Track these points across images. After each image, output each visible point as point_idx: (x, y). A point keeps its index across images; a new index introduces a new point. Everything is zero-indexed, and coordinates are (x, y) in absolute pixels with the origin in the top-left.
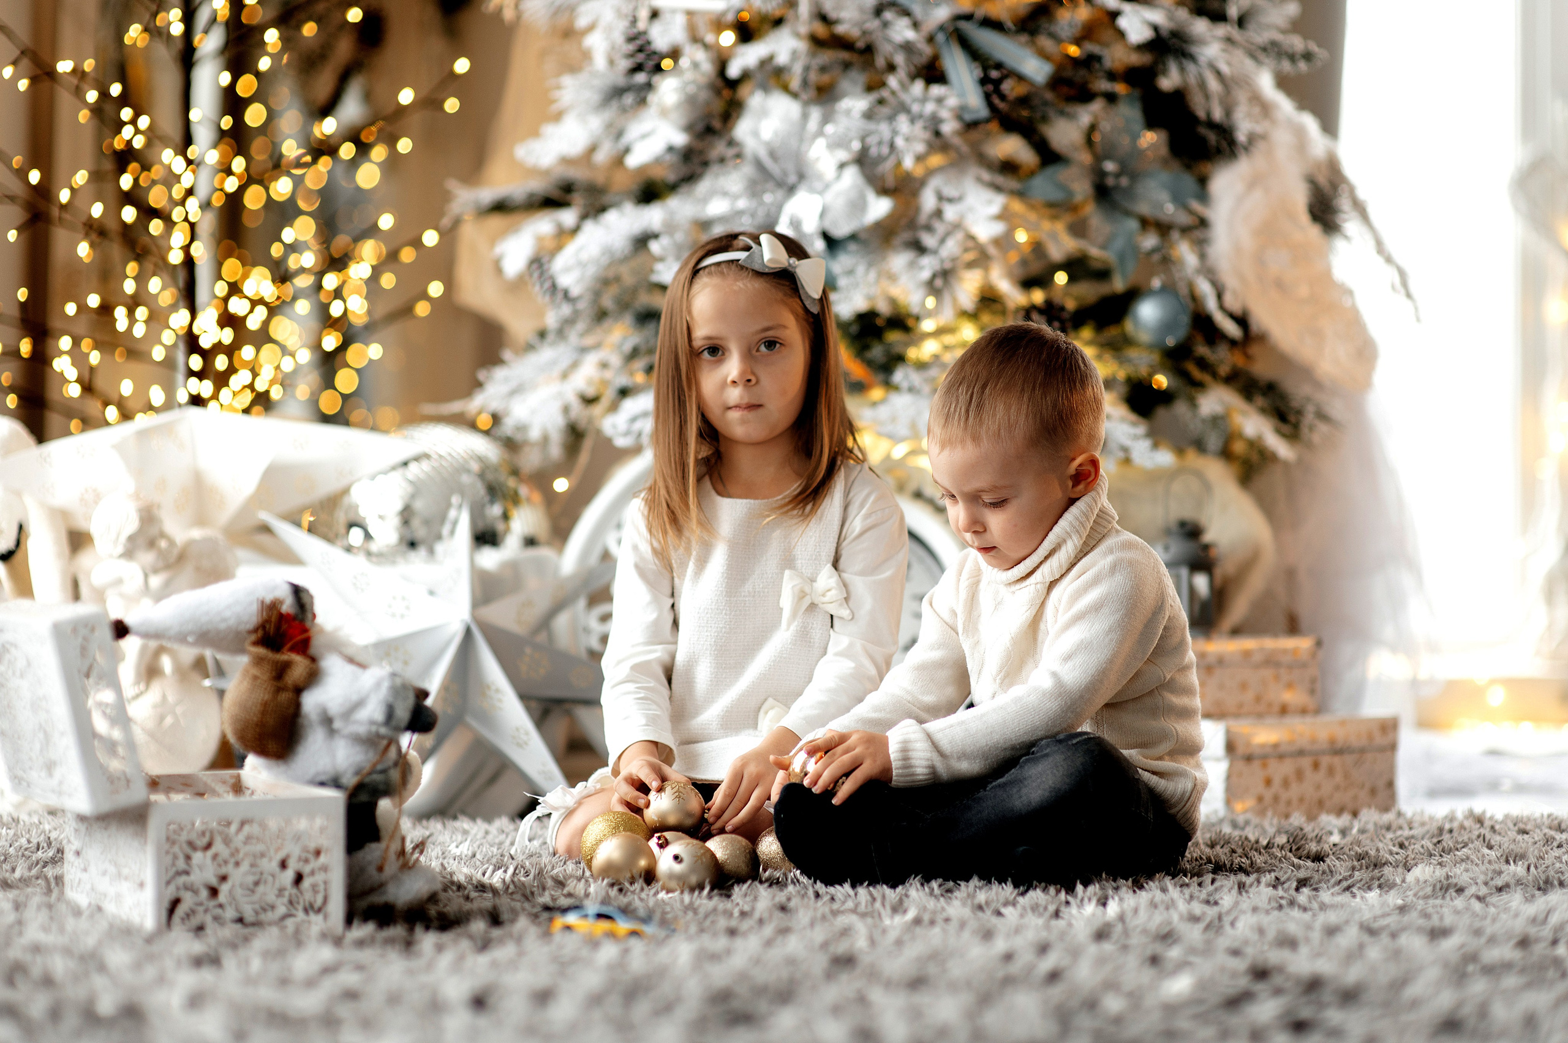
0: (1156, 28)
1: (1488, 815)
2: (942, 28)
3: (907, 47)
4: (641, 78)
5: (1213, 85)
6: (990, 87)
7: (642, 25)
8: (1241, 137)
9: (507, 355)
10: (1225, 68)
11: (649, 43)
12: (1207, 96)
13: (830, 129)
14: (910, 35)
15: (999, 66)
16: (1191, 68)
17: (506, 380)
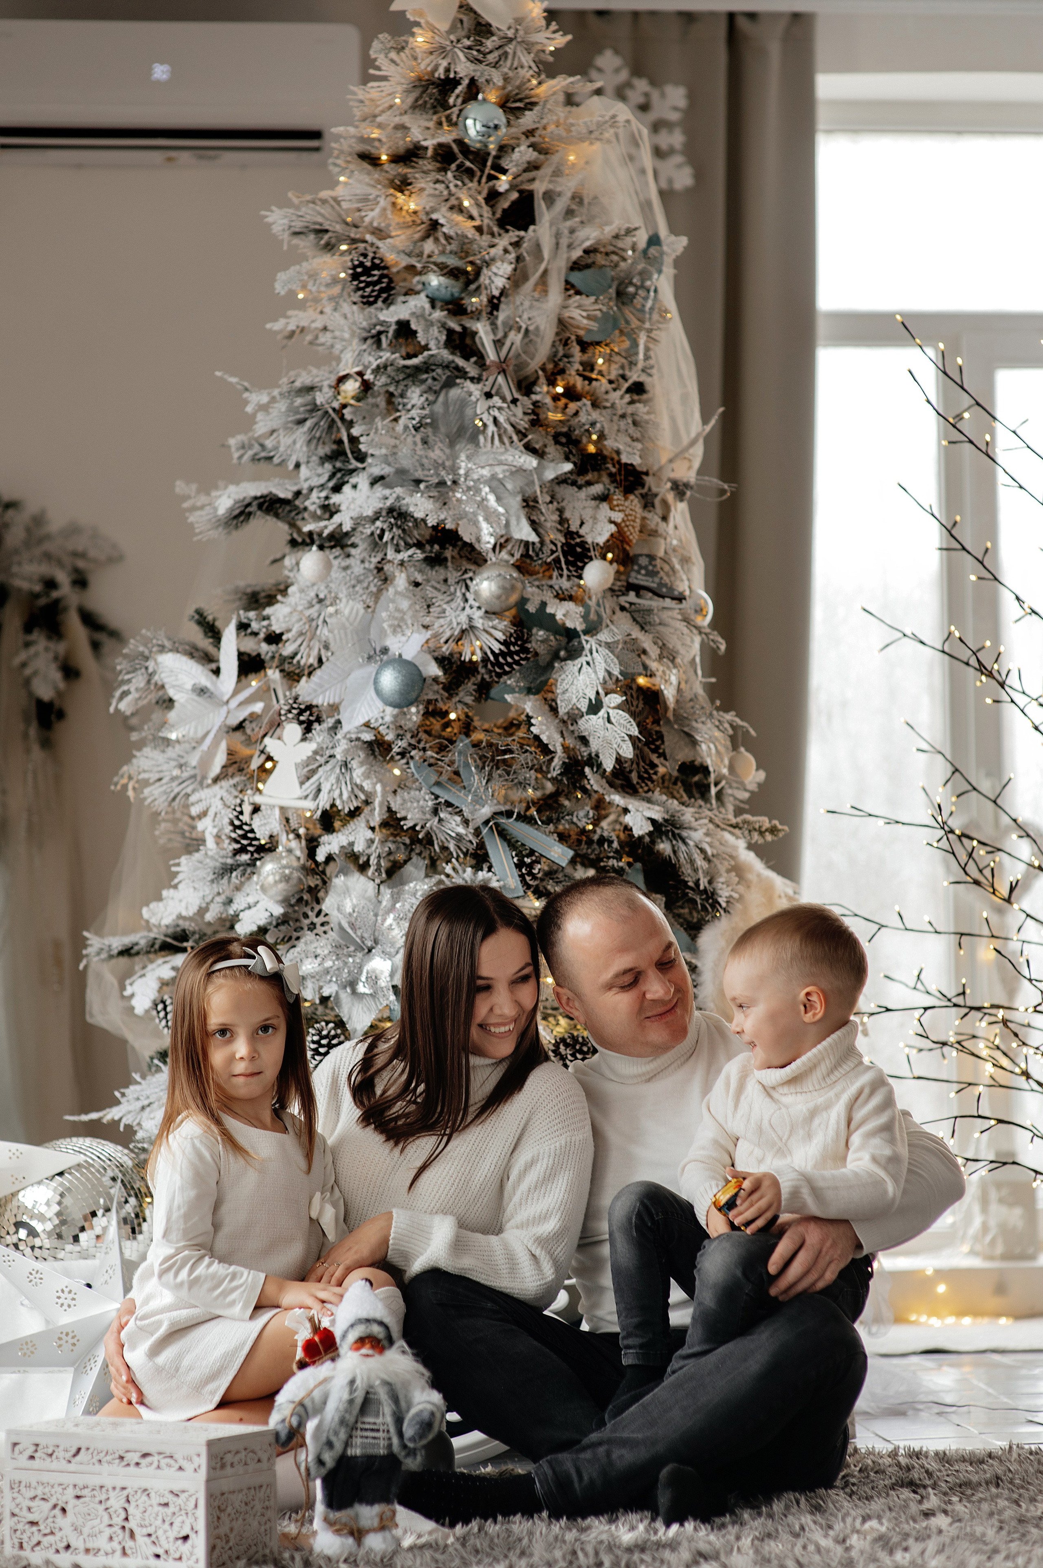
0: (653, 821)
1: (924, 1449)
2: (486, 823)
3: (459, 838)
4: (245, 858)
5: (700, 862)
6: (524, 871)
7: (245, 818)
8: (722, 901)
9: (137, 1077)
10: (709, 852)
11: (252, 831)
12: (696, 870)
13: (398, 905)
14: (461, 830)
15: (532, 852)
16: (683, 848)
17: (138, 1099)
